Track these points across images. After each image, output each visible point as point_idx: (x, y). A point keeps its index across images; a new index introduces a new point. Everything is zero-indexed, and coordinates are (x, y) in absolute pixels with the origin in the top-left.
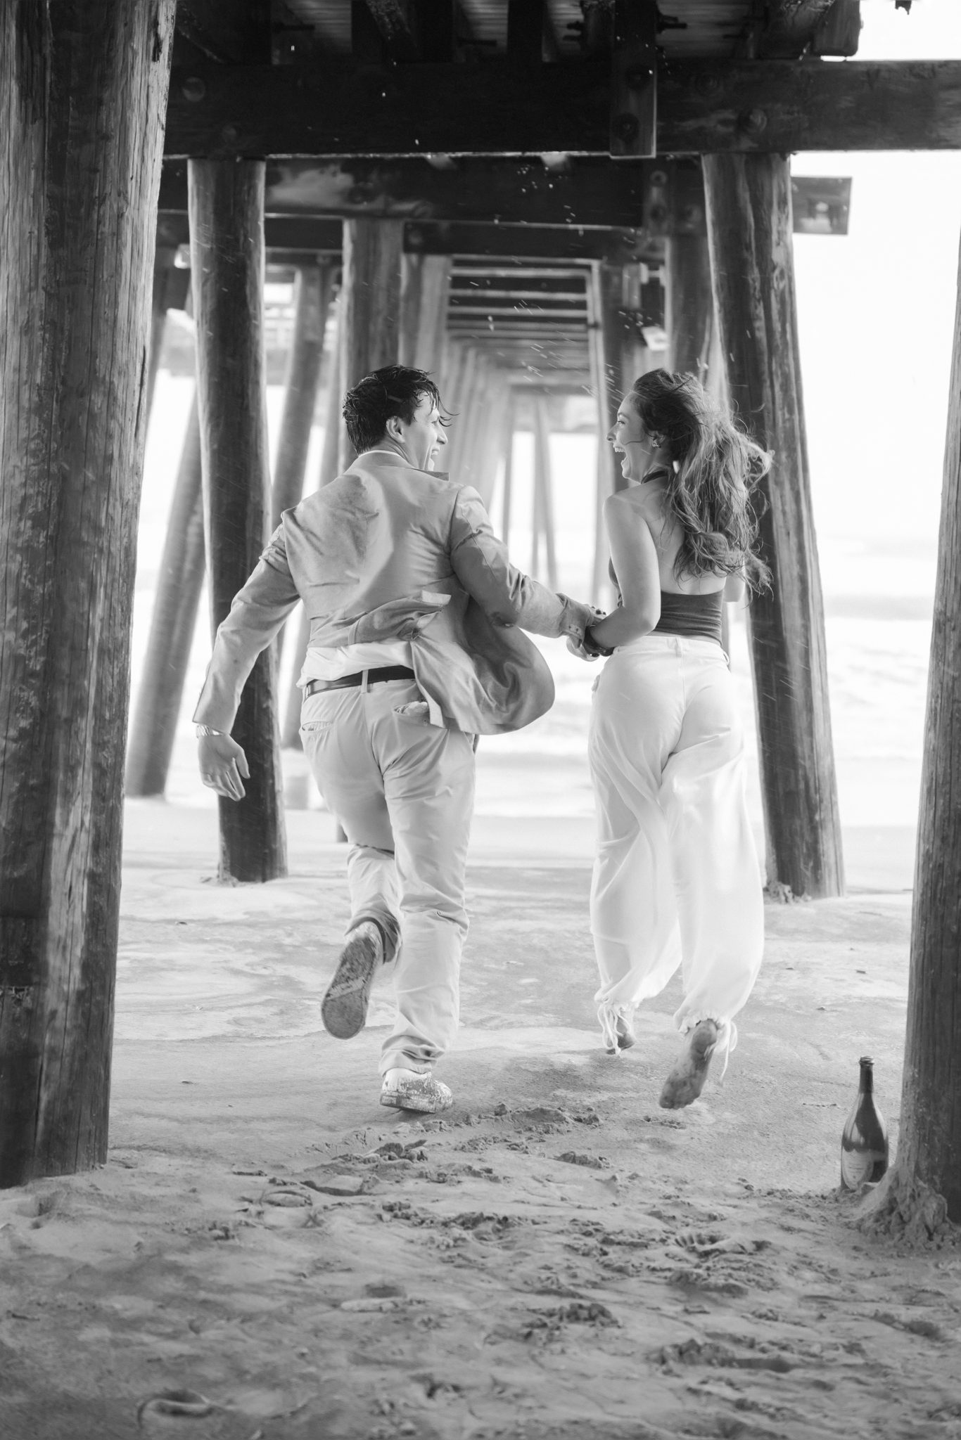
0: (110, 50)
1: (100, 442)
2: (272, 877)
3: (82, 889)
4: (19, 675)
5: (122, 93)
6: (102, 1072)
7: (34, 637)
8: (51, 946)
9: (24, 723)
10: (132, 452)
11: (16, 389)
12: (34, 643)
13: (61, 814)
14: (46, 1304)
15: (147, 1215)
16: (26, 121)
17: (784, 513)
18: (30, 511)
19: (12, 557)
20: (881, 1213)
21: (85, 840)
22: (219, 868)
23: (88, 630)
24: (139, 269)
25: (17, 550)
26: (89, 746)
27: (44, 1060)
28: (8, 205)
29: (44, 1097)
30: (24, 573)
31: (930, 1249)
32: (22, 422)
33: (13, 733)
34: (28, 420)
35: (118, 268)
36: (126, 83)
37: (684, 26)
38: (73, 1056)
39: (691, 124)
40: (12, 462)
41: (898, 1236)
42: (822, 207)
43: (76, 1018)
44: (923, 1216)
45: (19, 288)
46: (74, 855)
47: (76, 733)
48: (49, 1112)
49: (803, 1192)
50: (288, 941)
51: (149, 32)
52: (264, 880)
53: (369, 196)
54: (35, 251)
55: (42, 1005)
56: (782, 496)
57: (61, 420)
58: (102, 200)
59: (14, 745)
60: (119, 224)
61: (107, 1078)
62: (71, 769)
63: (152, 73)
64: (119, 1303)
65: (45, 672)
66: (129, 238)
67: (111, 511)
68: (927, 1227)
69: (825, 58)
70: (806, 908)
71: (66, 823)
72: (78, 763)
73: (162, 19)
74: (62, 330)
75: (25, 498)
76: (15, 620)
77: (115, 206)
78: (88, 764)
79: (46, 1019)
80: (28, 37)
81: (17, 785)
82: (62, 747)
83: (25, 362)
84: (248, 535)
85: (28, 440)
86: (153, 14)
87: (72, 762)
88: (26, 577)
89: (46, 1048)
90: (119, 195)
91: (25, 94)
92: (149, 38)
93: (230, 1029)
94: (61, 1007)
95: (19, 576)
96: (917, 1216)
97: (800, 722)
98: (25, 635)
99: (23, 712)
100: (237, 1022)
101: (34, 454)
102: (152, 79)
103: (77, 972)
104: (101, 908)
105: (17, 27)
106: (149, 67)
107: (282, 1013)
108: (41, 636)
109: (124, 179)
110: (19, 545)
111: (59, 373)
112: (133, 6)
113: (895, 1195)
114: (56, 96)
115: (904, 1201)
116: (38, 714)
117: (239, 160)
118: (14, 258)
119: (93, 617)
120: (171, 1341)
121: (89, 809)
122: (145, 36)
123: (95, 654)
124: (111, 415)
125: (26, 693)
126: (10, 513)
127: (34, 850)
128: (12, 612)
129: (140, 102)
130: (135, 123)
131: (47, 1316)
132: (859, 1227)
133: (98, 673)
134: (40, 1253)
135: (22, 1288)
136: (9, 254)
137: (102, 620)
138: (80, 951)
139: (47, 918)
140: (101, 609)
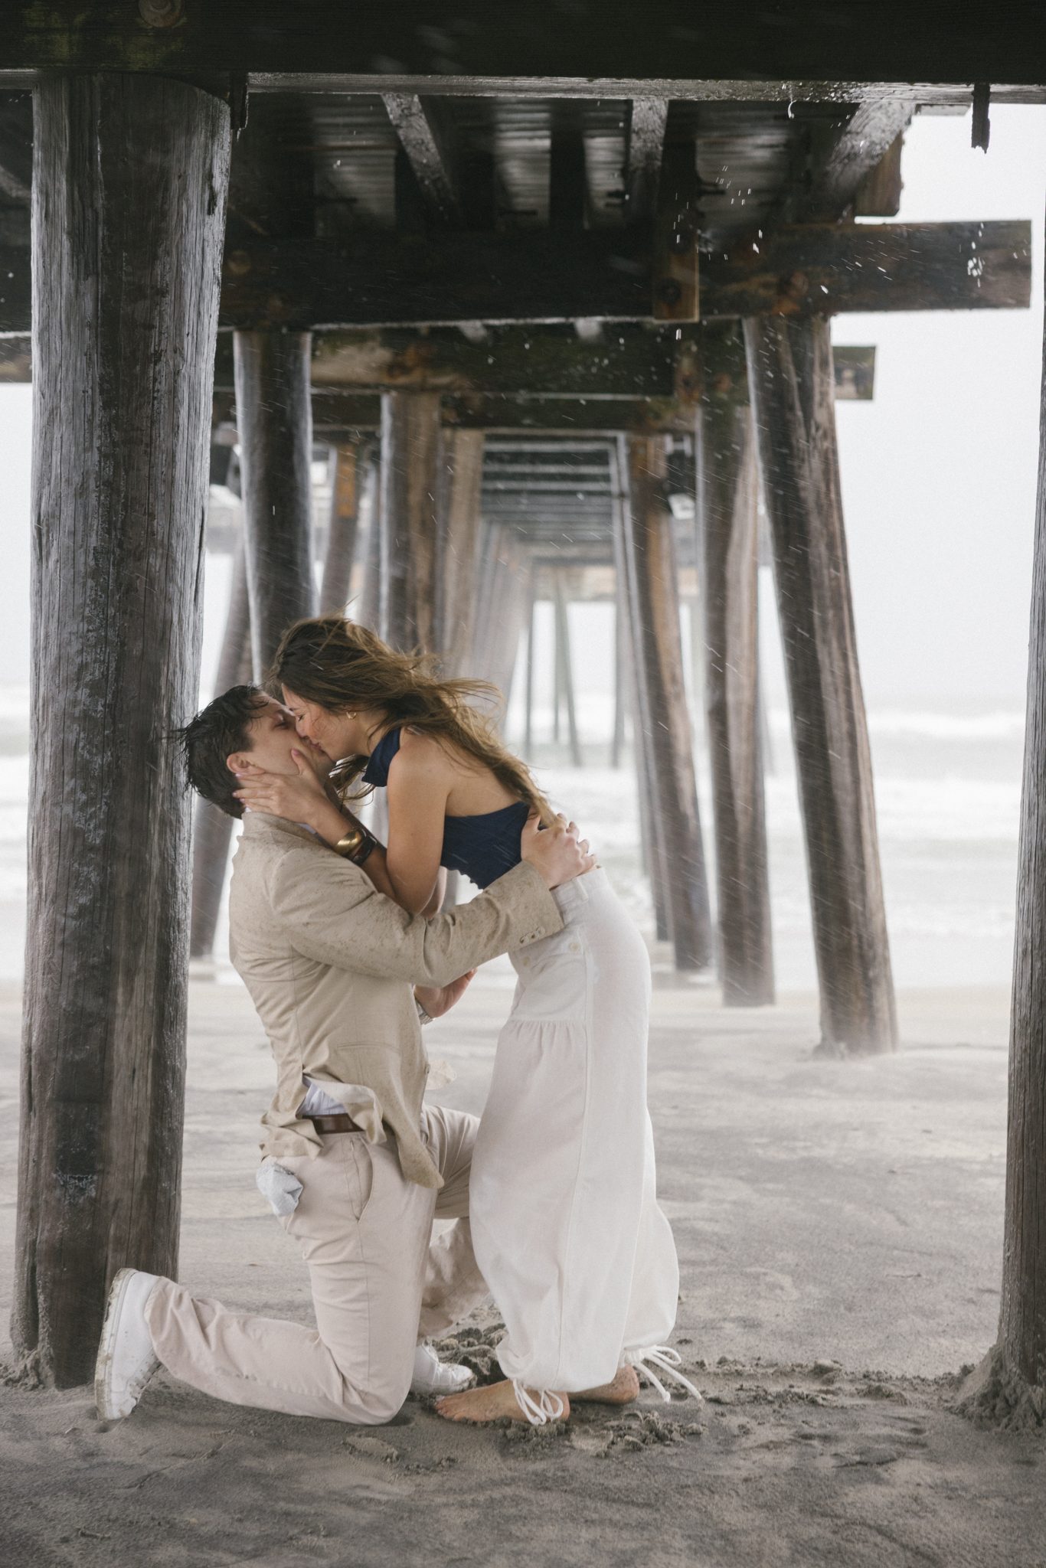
0: (164, 203)
1: (158, 606)
3: (146, 1071)
4: (79, 849)
5: (177, 246)
6: (170, 1262)
7: (93, 809)
8: (114, 1131)
9: (82, 900)
10: (191, 618)
11: (71, 556)
12: (93, 816)
13: (123, 994)
14: (117, 1519)
15: (220, 1414)
16: (78, 278)
17: (833, 673)
18: (88, 678)
19: (69, 727)
20: (984, 1396)
21: (147, 1020)
23: (149, 801)
24: (196, 427)
25: (74, 719)
26: (152, 922)
27: (109, 1250)
28: (61, 365)
30: (81, 744)
31: (1040, 1435)
32: (78, 587)
33: (72, 910)
34: (84, 584)
35: (175, 429)
36: (181, 237)
38: (139, 1247)
39: (734, 288)
40: (68, 629)
41: (1005, 1421)
42: (848, 374)
43: (141, 1206)
44: (1030, 1401)
45: (73, 449)
46: (137, 1036)
47: (139, 909)
49: (898, 1373)
51: (203, 184)
54: (88, 411)
55: (107, 1194)
56: (830, 654)
57: (119, 585)
58: (157, 357)
59: (74, 922)
60: (175, 381)
61: (175, 1268)
62: (134, 947)
63: (208, 227)
64: (191, 1517)
65: (105, 846)
66: (186, 395)
67: (170, 677)
68: (1036, 1414)
69: (860, 220)
70: (865, 1067)
71: (128, 1003)
72: (141, 939)
73: (216, 172)
74: (118, 492)
75: (83, 667)
76: (73, 791)
77: (171, 363)
78: (151, 940)
79: (110, 1209)
80: (79, 191)
81: (77, 963)
82: (123, 923)
83: (80, 527)
85: (84, 604)
86: (207, 166)
87: (135, 940)
88: (83, 748)
89: (111, 1239)
90: (175, 352)
91: (76, 250)
92: (203, 191)
94: (127, 1194)
95: (76, 747)
96: (1024, 1399)
97: (852, 879)
98: (81, 809)
99: (83, 888)
101: (90, 621)
102: (207, 233)
103: (142, 1158)
104: (166, 1090)
105: (67, 181)
106: (204, 220)
108: (100, 808)
109: (179, 333)
110: (77, 715)
111: (116, 535)
112: (188, 156)
113: (999, 1377)
114: (109, 251)
115: (1009, 1383)
116: (98, 890)
117: (284, 330)
118: (67, 419)
119: (154, 787)
120: (252, 1561)
121: (152, 987)
122: (200, 188)
123: (157, 827)
124: (169, 577)
125: (85, 869)
126: (67, 681)
127: (98, 1030)
128: (70, 784)
129: (195, 257)
130: (190, 279)
131: (118, 1533)
132: (962, 1411)
133: (159, 845)
134: (109, 1460)
135: (91, 1501)
136: (62, 414)
137: (163, 791)
138: (145, 1136)
139: (111, 1102)
140: (162, 779)
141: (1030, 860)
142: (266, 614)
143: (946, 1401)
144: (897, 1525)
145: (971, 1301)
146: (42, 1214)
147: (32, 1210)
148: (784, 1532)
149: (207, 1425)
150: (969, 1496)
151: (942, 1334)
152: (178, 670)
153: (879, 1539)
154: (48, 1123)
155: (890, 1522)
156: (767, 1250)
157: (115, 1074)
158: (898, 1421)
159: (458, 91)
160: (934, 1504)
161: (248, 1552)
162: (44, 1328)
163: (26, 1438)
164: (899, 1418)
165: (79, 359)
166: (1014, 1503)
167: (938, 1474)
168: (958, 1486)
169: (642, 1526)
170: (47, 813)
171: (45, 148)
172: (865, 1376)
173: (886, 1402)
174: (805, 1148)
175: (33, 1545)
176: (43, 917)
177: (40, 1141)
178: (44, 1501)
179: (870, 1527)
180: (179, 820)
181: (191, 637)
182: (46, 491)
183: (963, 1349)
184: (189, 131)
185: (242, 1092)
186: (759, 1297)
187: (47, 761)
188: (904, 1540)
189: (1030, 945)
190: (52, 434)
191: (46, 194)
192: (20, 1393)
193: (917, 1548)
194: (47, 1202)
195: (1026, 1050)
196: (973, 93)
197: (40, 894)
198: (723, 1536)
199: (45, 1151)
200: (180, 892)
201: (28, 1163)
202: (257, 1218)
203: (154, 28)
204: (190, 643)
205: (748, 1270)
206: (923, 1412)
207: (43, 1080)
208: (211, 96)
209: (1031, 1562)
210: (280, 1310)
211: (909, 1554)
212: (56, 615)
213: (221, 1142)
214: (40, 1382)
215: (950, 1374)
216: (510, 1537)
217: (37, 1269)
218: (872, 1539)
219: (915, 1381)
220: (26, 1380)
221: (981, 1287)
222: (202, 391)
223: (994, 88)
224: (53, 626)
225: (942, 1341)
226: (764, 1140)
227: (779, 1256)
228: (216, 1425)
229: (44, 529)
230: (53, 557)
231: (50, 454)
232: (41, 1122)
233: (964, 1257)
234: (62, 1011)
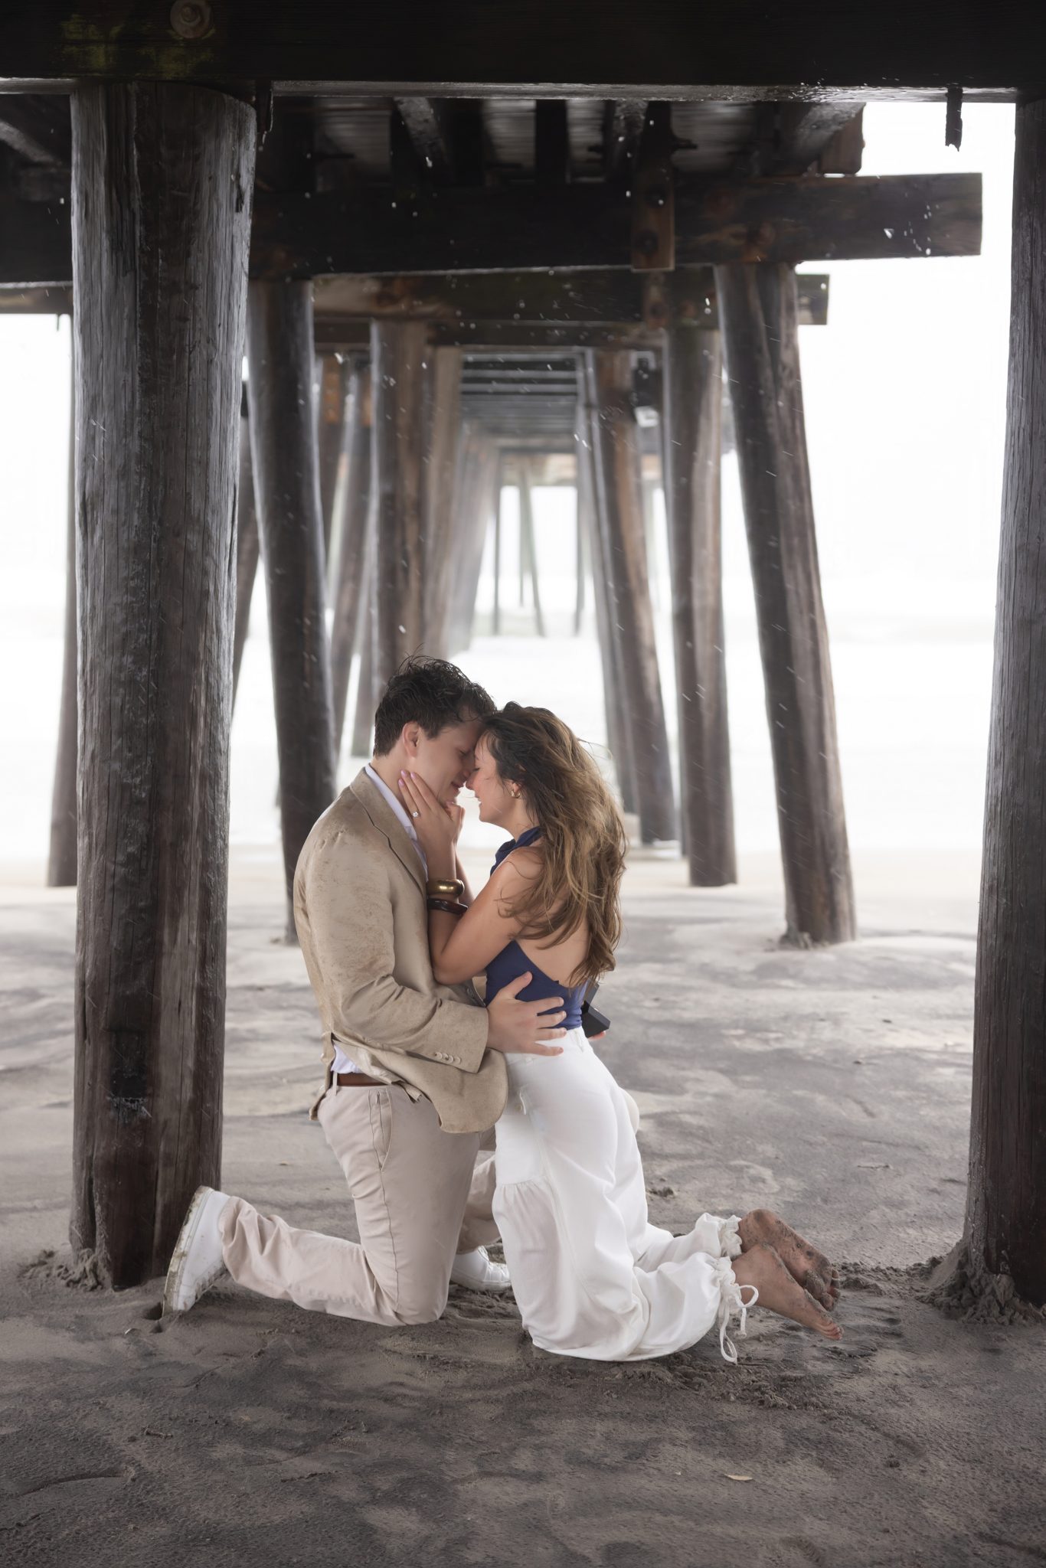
0: (195, 204)
1: (196, 579)
3: (191, 1003)
4: (126, 803)
5: (209, 244)
6: (214, 1173)
7: (139, 767)
8: (162, 1059)
9: (131, 849)
10: (226, 588)
11: (115, 531)
12: (139, 772)
13: (169, 933)
14: (177, 1418)
15: (264, 1314)
16: (117, 273)
17: (797, 593)
18: (132, 646)
19: (115, 691)
20: (952, 1287)
21: (193, 958)
22: (287, 928)
23: (190, 757)
24: (228, 411)
25: (120, 684)
26: (194, 868)
27: (159, 1165)
28: (102, 356)
29: (160, 1201)
30: (127, 706)
31: (1003, 1324)
32: (122, 562)
33: (121, 858)
34: (127, 559)
35: (209, 412)
36: (212, 235)
37: (695, 147)
38: (187, 1161)
39: (705, 239)
40: (113, 600)
41: (971, 1310)
42: (804, 301)
43: (188, 1125)
44: (993, 1292)
45: (115, 434)
46: (183, 972)
47: (182, 857)
48: (165, 1214)
49: (873, 1264)
51: (232, 184)
53: (394, 300)
54: (129, 398)
55: (157, 1115)
56: (795, 578)
57: (159, 560)
58: (192, 347)
59: (123, 869)
60: (209, 369)
61: (219, 1178)
62: (178, 891)
63: (236, 223)
64: (244, 1415)
65: (150, 801)
66: (219, 382)
67: (208, 644)
68: (1000, 1304)
69: (829, 175)
71: (174, 941)
72: (184, 884)
73: (243, 171)
74: (158, 472)
75: (126, 635)
76: (120, 750)
77: (205, 353)
78: (194, 886)
79: (160, 1129)
80: (117, 193)
81: (126, 907)
82: (168, 869)
83: (123, 504)
85: (126, 579)
86: (235, 167)
87: (179, 884)
88: (129, 709)
89: (161, 1155)
90: (208, 342)
91: (116, 247)
92: (232, 191)
94: (175, 1115)
95: (122, 708)
96: (988, 1290)
97: (815, 784)
98: (130, 764)
99: (131, 838)
101: (134, 592)
102: (236, 229)
103: (188, 1082)
104: (209, 1020)
105: (105, 183)
106: (232, 218)
108: (146, 765)
109: (212, 326)
110: (122, 679)
111: (156, 514)
112: (217, 160)
113: (965, 1270)
114: (146, 249)
115: (974, 1275)
116: (145, 840)
117: (288, 280)
118: (109, 405)
119: (194, 745)
120: (302, 1457)
121: (195, 928)
122: (229, 188)
123: (198, 781)
124: (206, 553)
125: (133, 820)
126: (113, 648)
127: (145, 969)
128: (117, 743)
129: (225, 252)
130: (221, 273)
131: (180, 1432)
132: (931, 1301)
133: (200, 798)
134: (166, 1360)
135: (153, 1401)
136: (104, 400)
137: (203, 748)
138: (190, 1063)
139: (159, 1032)
140: (201, 739)
141: (996, 806)
143: (917, 1291)
144: (879, 1414)
145: (934, 1191)
146: (97, 1132)
147: (88, 1129)
148: (778, 1424)
149: (252, 1324)
150: (941, 1385)
151: (910, 1225)
152: (215, 636)
153: (863, 1428)
154: (102, 1051)
155: (872, 1411)
156: (748, 1142)
157: (163, 1007)
158: (875, 1312)
159: (468, 94)
160: (910, 1393)
161: (298, 1449)
162: (101, 1234)
163: (90, 1339)
164: (877, 1309)
165: (119, 349)
166: (983, 1391)
167: (912, 1363)
168: (931, 1375)
169: (652, 1419)
170: (96, 770)
171: (84, 151)
172: (844, 1268)
173: (864, 1293)
174: (777, 1040)
175: (104, 1445)
176: (94, 863)
177: (95, 1067)
178: (111, 1401)
179: (855, 1417)
180: (217, 774)
181: (225, 605)
182: (90, 472)
183: (929, 1239)
184: (218, 135)
185: (261, 989)
186: (745, 1191)
187: (95, 720)
188: (886, 1429)
189: (995, 882)
190: (95, 418)
191: (85, 197)
192: (80, 1294)
193: (898, 1436)
194: (101, 1121)
195: (991, 977)
196: (946, 94)
197: (90, 844)
198: (723, 1426)
199: (99, 1075)
200: (219, 840)
201: (83, 1086)
203: (184, 38)
204: (225, 611)
205: (733, 1163)
206: (898, 1302)
207: (95, 1012)
208: (237, 101)
209: (1000, 1449)
210: (311, 1209)
211: (891, 1443)
212: (102, 587)
213: (245, 1040)
214: (99, 1283)
215: (919, 1265)
216: (533, 1432)
217: (94, 1182)
218: (857, 1429)
219: (888, 1272)
220: (86, 1282)
221: (943, 1177)
222: (233, 377)
223: (966, 91)
224: (99, 597)
225: (911, 1231)
226: (740, 1032)
227: (760, 1148)
228: (259, 1324)
229: (89, 508)
230: (98, 534)
231: (94, 439)
232: (96, 1050)
233: (927, 1147)
234: (113, 950)
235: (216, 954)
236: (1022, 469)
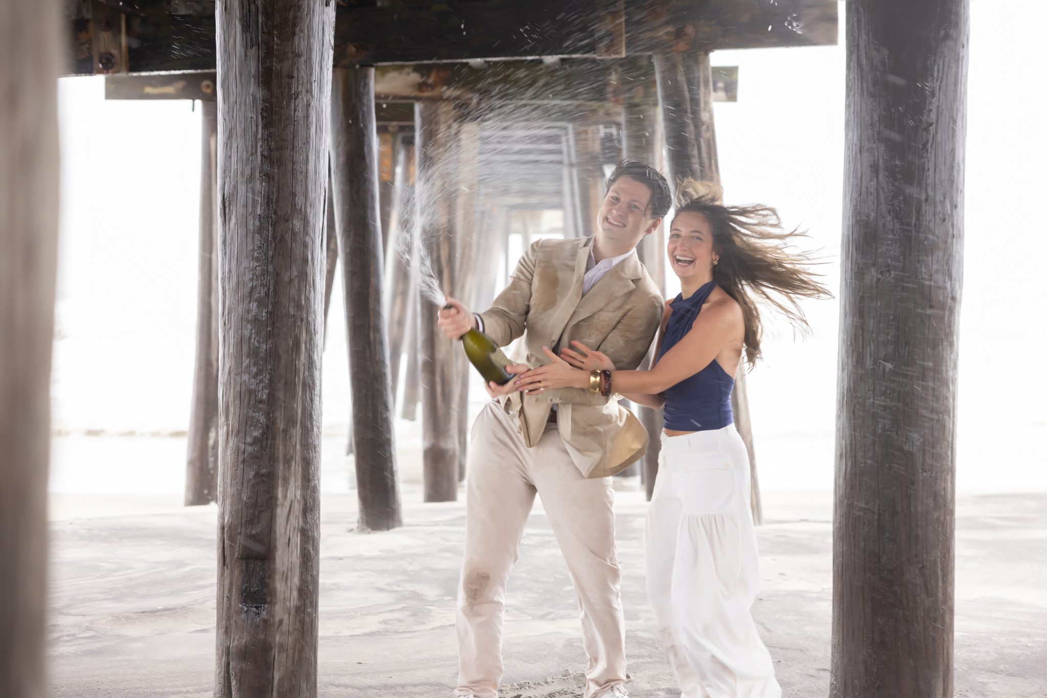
0: (299, 1)
1: (298, 251)
2: (393, 527)
3: (297, 539)
4: (252, 402)
5: (308, 27)
6: (313, 659)
7: (261, 377)
8: (278, 577)
9: (256, 434)
10: (319, 257)
11: (244, 219)
12: (261, 381)
13: (282, 491)
16: (247, 47)
18: (256, 296)
19: (245, 326)
21: (297, 508)
22: (358, 522)
23: (296, 371)
24: (320, 138)
25: (248, 322)
26: (298, 447)
27: (276, 651)
28: (236, 102)
29: (277, 676)
30: (253, 337)
32: (250, 239)
33: (249, 440)
34: (253, 237)
35: (308, 138)
36: (310, 21)
38: (294, 649)
39: (648, 35)
40: (243, 265)
42: (721, 85)
43: (295, 624)
45: (245, 154)
46: (291, 518)
47: (290, 439)
48: (279, 686)
50: (410, 568)
52: (388, 528)
53: (430, 87)
54: (254, 129)
55: (274, 616)
57: (274, 238)
58: (297, 96)
59: (250, 448)
60: (308, 110)
61: (316, 662)
62: (288, 462)
63: (325, 14)
65: (268, 401)
66: (314, 119)
67: (307, 294)
71: (285, 497)
72: (292, 457)
74: (273, 178)
75: (252, 289)
76: (249, 366)
77: (305, 99)
78: (298, 458)
79: (276, 625)
81: (253, 473)
82: (281, 447)
83: (250, 201)
84: (371, 306)
85: (253, 250)
87: (288, 458)
88: (255, 339)
89: (277, 644)
90: (307, 92)
91: (245, 30)
93: (381, 627)
94: (286, 616)
95: (250, 338)
98: (255, 377)
99: (255, 426)
100: (385, 622)
101: (257, 259)
102: (325, 18)
103: (295, 593)
104: (309, 551)
106: (323, 10)
107: (414, 615)
108: (266, 376)
109: (310, 82)
110: (250, 318)
111: (272, 207)
114: (266, 31)
116: (265, 427)
117: (357, 67)
118: (241, 135)
119: (298, 363)
121: (300, 487)
123: (301, 387)
124: (306, 233)
125: (257, 414)
126: (243, 298)
127: (265, 516)
128: (246, 362)
129: (318, 33)
130: (316, 46)
133: (302, 399)
136: (238, 132)
137: (304, 365)
138: (296, 580)
139: (275, 559)
140: (303, 358)
141: (843, 398)
142: (348, 250)
145: (812, 676)
146: (233, 630)
147: (227, 628)
152: (312, 289)
154: (236, 573)
157: (277, 542)
165: (248, 98)
170: (232, 380)
176: (231, 444)
177: (231, 584)
180: (314, 383)
181: (319, 269)
182: (227, 180)
187: (231, 347)
189: (844, 450)
190: (231, 144)
194: (236, 622)
195: (843, 515)
197: (228, 431)
199: (234, 590)
200: (315, 428)
201: (223, 598)
202: (359, 635)
204: (319, 273)
207: (232, 546)
212: (236, 256)
217: (231, 663)
221: (819, 668)
222: (324, 116)
224: (234, 263)
229: (227, 204)
230: (233, 221)
231: (230, 157)
232: (232, 572)
233: (808, 650)
234: (244, 503)
235: (314, 506)
236: (855, 171)
